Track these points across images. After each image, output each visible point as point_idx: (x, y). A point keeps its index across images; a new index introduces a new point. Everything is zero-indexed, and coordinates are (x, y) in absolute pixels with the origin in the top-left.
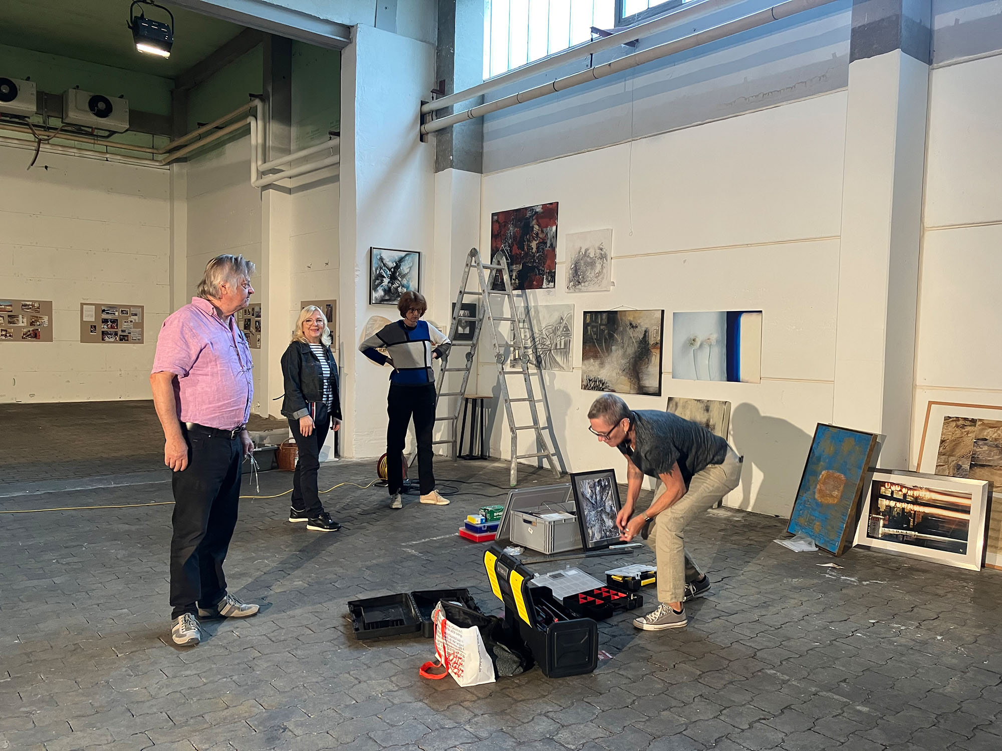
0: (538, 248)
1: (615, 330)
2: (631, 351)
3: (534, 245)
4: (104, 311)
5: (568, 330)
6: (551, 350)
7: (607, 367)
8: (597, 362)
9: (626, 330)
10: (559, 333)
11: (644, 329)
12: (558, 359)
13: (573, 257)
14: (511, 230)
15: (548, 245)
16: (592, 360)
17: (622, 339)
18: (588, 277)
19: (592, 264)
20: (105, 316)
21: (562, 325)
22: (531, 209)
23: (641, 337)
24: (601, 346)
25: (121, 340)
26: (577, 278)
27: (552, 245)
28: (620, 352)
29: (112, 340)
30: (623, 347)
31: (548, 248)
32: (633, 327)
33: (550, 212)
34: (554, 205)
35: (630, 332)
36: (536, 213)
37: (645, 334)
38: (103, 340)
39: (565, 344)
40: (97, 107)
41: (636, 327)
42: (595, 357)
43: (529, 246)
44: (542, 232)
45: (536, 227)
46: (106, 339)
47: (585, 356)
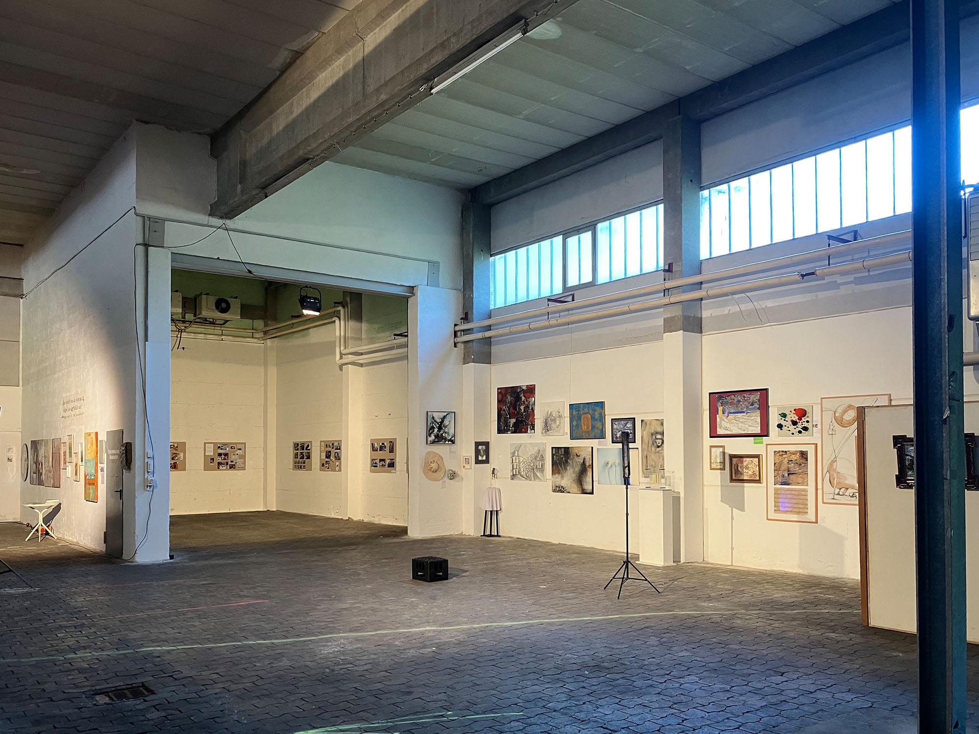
0: (524, 410)
1: (568, 458)
2: (578, 469)
3: (522, 407)
4: (219, 447)
5: (543, 457)
6: (534, 469)
7: (565, 479)
8: (560, 476)
9: (574, 458)
10: (538, 459)
11: (583, 457)
12: (538, 474)
13: (544, 416)
14: (509, 398)
15: (530, 409)
16: (557, 475)
17: (573, 463)
18: (553, 427)
19: (554, 420)
20: (220, 451)
21: (540, 455)
22: (520, 387)
23: (582, 461)
24: (561, 466)
25: (230, 468)
26: (547, 428)
27: (532, 408)
28: (572, 470)
29: (224, 468)
30: (573, 467)
31: (530, 410)
32: (578, 456)
33: (531, 390)
34: (533, 386)
35: (576, 458)
36: (523, 389)
37: (584, 460)
38: (218, 468)
39: (542, 466)
40: (221, 306)
41: (579, 456)
42: (559, 473)
43: (519, 408)
44: (527, 401)
45: (523, 398)
46: (221, 467)
47: (553, 473)
